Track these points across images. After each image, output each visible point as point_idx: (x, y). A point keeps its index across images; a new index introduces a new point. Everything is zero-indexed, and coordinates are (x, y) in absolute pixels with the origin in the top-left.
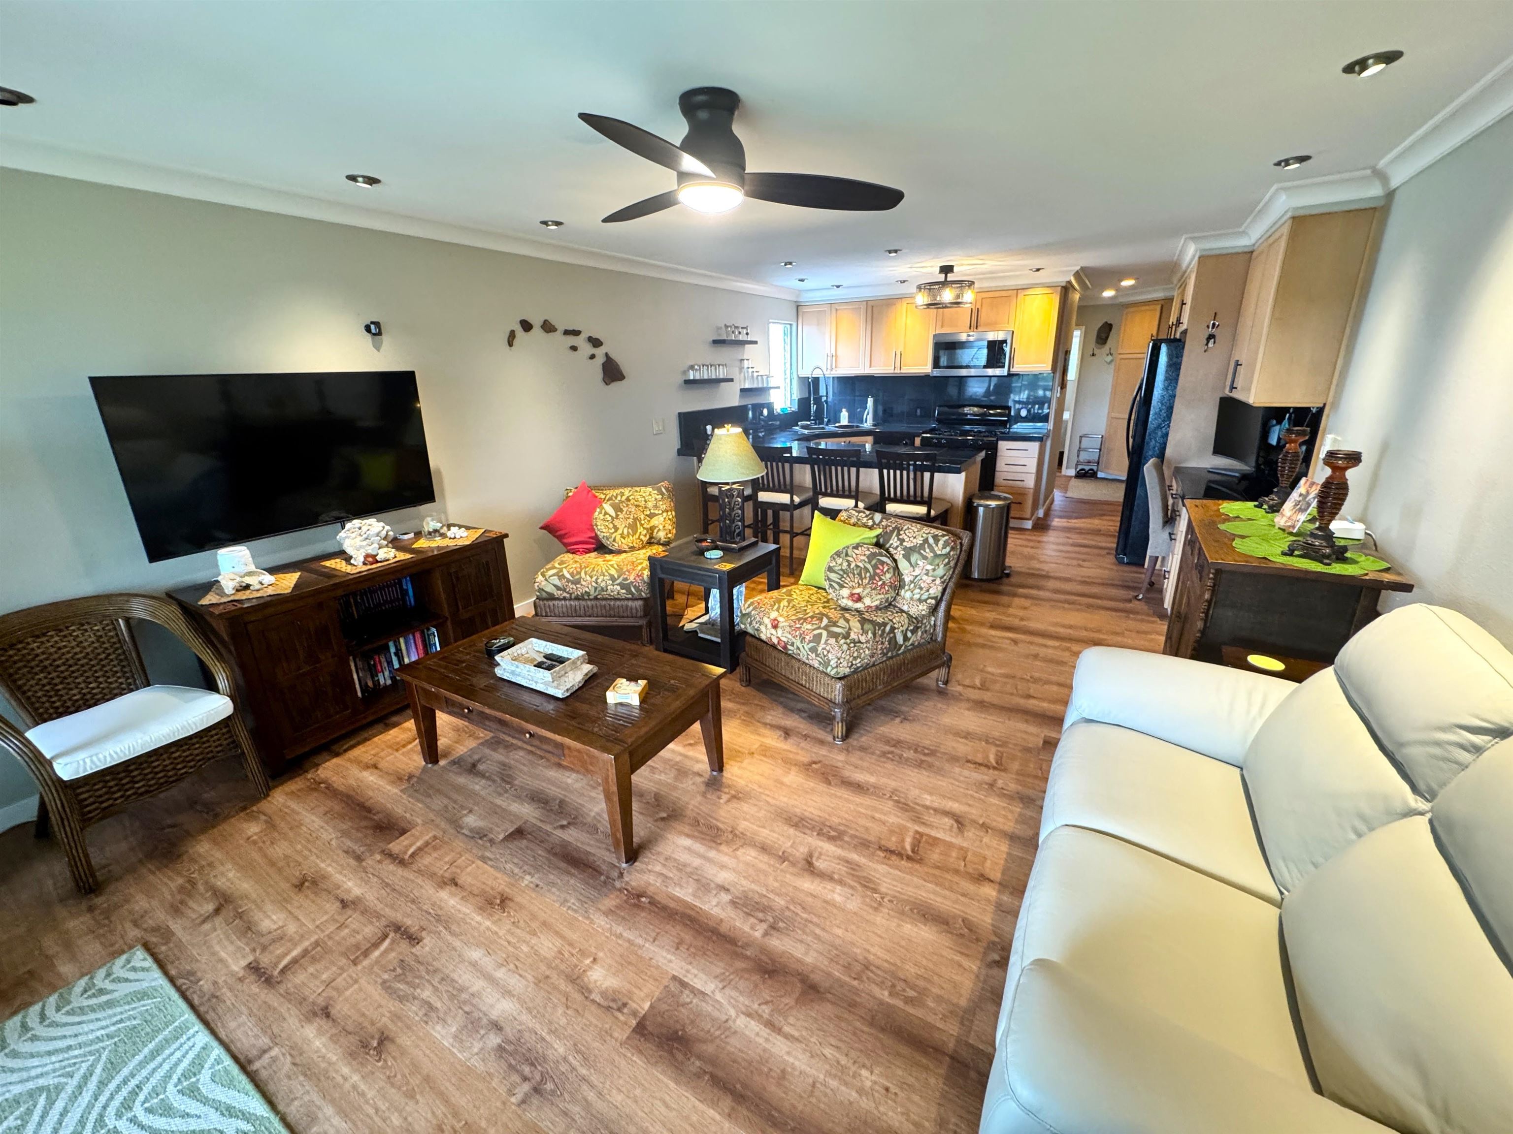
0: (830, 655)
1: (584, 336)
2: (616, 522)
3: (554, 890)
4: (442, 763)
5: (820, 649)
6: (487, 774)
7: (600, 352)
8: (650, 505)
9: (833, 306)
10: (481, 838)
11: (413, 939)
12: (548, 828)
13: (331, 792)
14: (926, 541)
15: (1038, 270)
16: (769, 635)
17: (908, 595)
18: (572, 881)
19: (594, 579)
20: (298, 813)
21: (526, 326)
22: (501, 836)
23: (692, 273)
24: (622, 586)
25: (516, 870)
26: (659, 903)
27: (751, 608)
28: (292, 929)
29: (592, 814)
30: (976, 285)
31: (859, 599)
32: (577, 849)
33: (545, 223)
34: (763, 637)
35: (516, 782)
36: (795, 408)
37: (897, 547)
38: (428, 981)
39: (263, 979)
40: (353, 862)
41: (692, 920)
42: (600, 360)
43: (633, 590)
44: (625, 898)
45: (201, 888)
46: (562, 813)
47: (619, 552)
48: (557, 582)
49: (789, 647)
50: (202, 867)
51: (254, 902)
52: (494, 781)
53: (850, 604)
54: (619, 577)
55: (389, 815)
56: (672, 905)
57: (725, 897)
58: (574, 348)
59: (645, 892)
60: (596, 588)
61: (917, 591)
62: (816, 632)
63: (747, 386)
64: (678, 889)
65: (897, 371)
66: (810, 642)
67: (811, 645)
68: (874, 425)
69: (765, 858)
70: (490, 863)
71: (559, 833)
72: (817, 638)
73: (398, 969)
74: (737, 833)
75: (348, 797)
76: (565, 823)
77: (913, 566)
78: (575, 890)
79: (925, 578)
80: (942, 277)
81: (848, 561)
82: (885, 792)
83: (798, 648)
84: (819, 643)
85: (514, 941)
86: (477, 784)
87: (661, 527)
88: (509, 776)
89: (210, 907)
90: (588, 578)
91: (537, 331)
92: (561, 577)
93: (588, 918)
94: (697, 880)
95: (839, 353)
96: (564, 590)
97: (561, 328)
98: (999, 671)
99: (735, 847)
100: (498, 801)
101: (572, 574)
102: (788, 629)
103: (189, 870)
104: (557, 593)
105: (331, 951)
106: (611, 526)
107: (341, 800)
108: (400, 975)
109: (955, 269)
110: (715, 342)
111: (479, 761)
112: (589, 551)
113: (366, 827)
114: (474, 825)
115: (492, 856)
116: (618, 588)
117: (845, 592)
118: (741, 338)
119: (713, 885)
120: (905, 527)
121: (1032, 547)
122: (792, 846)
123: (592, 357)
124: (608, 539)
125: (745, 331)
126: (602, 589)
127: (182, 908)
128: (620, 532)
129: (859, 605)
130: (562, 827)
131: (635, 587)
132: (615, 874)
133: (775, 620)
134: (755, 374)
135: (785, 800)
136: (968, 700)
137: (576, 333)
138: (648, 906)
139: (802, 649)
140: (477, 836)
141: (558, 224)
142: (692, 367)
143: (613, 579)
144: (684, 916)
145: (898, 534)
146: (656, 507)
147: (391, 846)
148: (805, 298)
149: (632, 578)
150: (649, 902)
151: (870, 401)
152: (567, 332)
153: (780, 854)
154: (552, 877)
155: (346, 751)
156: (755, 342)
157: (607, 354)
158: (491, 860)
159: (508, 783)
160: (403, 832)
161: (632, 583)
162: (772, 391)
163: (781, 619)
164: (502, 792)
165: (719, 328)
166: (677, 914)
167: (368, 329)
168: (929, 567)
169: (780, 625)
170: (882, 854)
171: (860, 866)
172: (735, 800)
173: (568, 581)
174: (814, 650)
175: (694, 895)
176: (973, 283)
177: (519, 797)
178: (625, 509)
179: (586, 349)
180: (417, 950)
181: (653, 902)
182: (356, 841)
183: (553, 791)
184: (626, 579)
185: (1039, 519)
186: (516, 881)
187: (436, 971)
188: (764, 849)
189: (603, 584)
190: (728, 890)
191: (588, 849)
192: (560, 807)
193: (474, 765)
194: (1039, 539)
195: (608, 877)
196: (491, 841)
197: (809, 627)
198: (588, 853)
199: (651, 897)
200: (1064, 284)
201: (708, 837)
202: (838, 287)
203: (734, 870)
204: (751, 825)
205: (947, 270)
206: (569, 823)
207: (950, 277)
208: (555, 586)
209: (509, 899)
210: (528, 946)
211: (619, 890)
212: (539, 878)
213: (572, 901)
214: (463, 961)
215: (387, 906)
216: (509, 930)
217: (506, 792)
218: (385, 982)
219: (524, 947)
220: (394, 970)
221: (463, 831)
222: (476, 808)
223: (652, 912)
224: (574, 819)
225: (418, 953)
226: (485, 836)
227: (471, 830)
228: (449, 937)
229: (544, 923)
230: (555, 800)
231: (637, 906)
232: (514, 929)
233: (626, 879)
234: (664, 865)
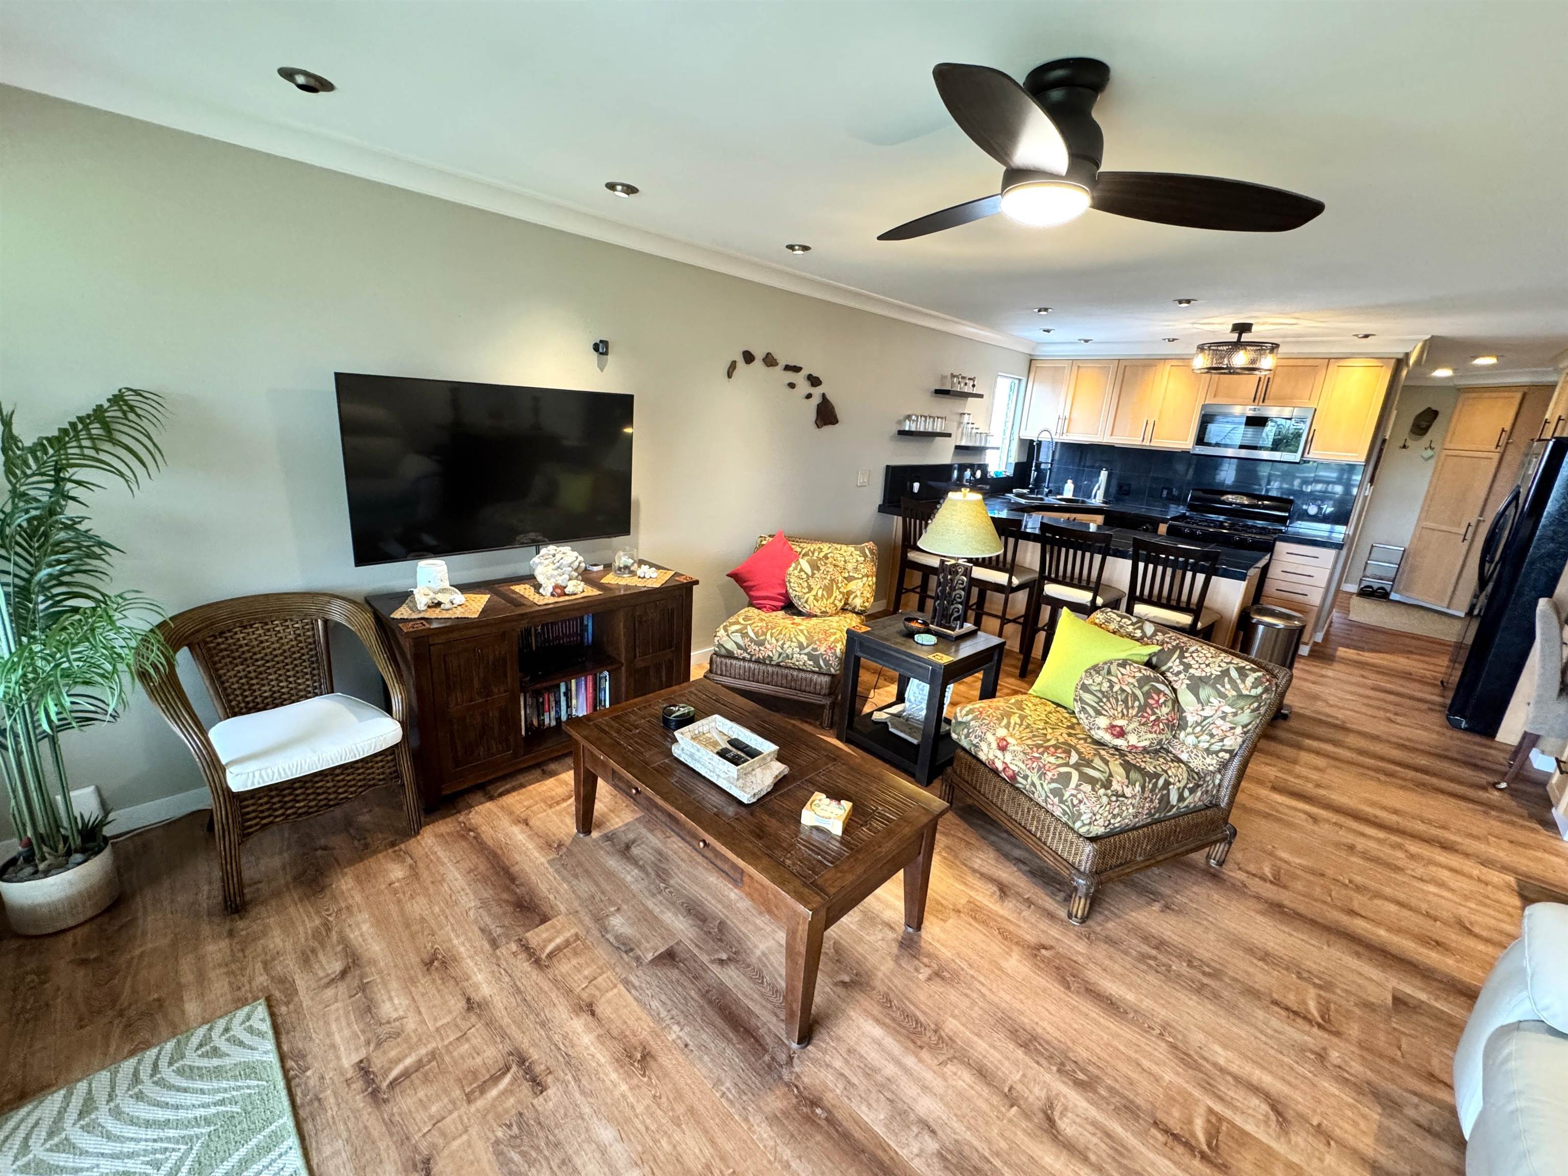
0: (1081, 805)
1: (804, 373)
2: (811, 581)
3: (706, 1058)
4: (595, 834)
5: (1067, 795)
6: (641, 863)
7: (817, 392)
8: (850, 566)
9: (1076, 363)
10: (626, 952)
11: (538, 1085)
12: (704, 958)
13: (480, 846)
14: (1226, 673)
15: (1366, 336)
16: (991, 757)
17: (1191, 740)
18: (729, 1051)
19: (780, 643)
20: (443, 864)
21: (749, 357)
22: (650, 956)
23: (927, 315)
24: (810, 656)
25: (663, 1014)
26: (841, 1125)
27: (970, 717)
28: (411, 1024)
29: (758, 953)
30: (1281, 350)
31: (1122, 734)
32: (737, 1001)
33: (791, 247)
34: (982, 756)
35: (672, 882)
36: (1010, 472)
37: (1179, 673)
38: (547, 1159)
39: (370, 1090)
40: (487, 946)
42: (816, 400)
43: (822, 663)
44: (794, 1101)
45: (334, 936)
46: (721, 940)
47: (810, 616)
48: (738, 638)
49: (1020, 779)
50: (340, 910)
51: (380, 972)
52: (647, 874)
53: (1107, 738)
54: (808, 646)
55: (532, 892)
56: (857, 1134)
57: (932, 1145)
58: (792, 386)
59: (821, 1099)
60: (780, 654)
61: (1205, 737)
62: (1063, 770)
63: (963, 443)
64: (864, 1108)
65: (1147, 443)
66: (1052, 781)
67: (1054, 785)
68: (1104, 502)
69: (985, 1091)
70: (633, 991)
71: (715, 968)
72: (1065, 779)
73: (515, 1127)
74: (943, 1034)
75: (495, 855)
76: (724, 956)
77: (1202, 704)
78: (732, 1068)
79: (1219, 722)
80: (1234, 337)
81: (1110, 681)
82: (1152, 1024)
83: (1033, 784)
84: (1067, 785)
85: (653, 1127)
86: (629, 873)
87: (858, 593)
88: (665, 871)
89: (337, 966)
90: (774, 641)
91: (758, 364)
92: (745, 635)
93: (746, 1120)
94: (891, 1101)
95: (1074, 416)
96: (745, 650)
97: (782, 363)
98: (1298, 861)
99: (941, 1059)
100: (650, 904)
101: (756, 634)
102: (1022, 756)
103: (328, 910)
104: (737, 652)
105: (444, 1072)
106: (805, 585)
107: (488, 859)
108: (516, 1137)
109: (1254, 328)
110: (938, 392)
111: (634, 841)
112: (775, 609)
113: (507, 901)
114: (622, 930)
115: (637, 983)
116: (806, 658)
117: (1103, 722)
118: (966, 390)
119: (912, 1117)
120: (1192, 649)
121: (1314, 683)
122: (1021, 1081)
123: (809, 396)
124: (799, 599)
125: (971, 383)
126: (788, 656)
127: (312, 958)
128: (814, 593)
129: (1120, 742)
130: (721, 962)
131: (824, 660)
132: (782, 1057)
133: (1004, 739)
134: (974, 431)
135: (1008, 998)
136: (1258, 898)
137: (797, 369)
138: (823, 1123)
139: (1039, 787)
140: (623, 948)
141: (805, 248)
142: (909, 417)
143: (801, 647)
145: (1181, 657)
146: (856, 569)
147: (528, 935)
148: (1039, 352)
149: (822, 650)
150: (826, 1119)
151: (1104, 474)
152: (788, 368)
153: (1006, 1090)
154: (704, 1036)
155: (501, 795)
156: (981, 396)
157: (824, 395)
158: (635, 988)
159: (664, 881)
160: (544, 919)
161: (822, 655)
162: (988, 451)
163: (1009, 739)
164: (655, 891)
165: (943, 378)
166: (863, 1151)
167: (596, 347)
168: (1228, 709)
169: (1010, 748)
170: (1161, 1137)
171: (1129, 1151)
172: (938, 980)
173: (752, 640)
174: (1057, 793)
175: (886, 1126)
176: (1277, 346)
177: (673, 904)
178: (822, 568)
179: (804, 387)
180: (538, 1101)
181: (831, 1120)
182: (495, 917)
183: (713, 906)
184: (815, 650)
185: (1315, 644)
186: (663, 1029)
187: (557, 1145)
188: (983, 1073)
189: (789, 651)
190: (933, 1132)
191: (751, 1005)
192: (720, 931)
193: (628, 847)
194: (1324, 672)
195: (773, 1059)
196: (638, 959)
197: (1052, 759)
198: (750, 1012)
199: (829, 1112)
200: (1401, 356)
201: (903, 1031)
202: (1086, 341)
203: (941, 1100)
204: (962, 1028)
205: (1242, 328)
206: (729, 959)
207: (1246, 337)
208: (736, 643)
209: (652, 1057)
210: (670, 1143)
211: (788, 1085)
212: (689, 1034)
213: (728, 1084)
214: (590, 1140)
215: (514, 1022)
216: (648, 1107)
217: (660, 892)
218: (497, 1142)
219: (664, 1142)
220: (509, 1126)
221: (608, 936)
222: (625, 907)
223: (829, 1137)
224: (735, 953)
225: (539, 1108)
226: (632, 950)
227: (617, 937)
228: (577, 1095)
229: (691, 1110)
230: (714, 919)
231: (810, 1119)
232: (654, 1107)
233: (797, 1069)
234: (847, 1062)
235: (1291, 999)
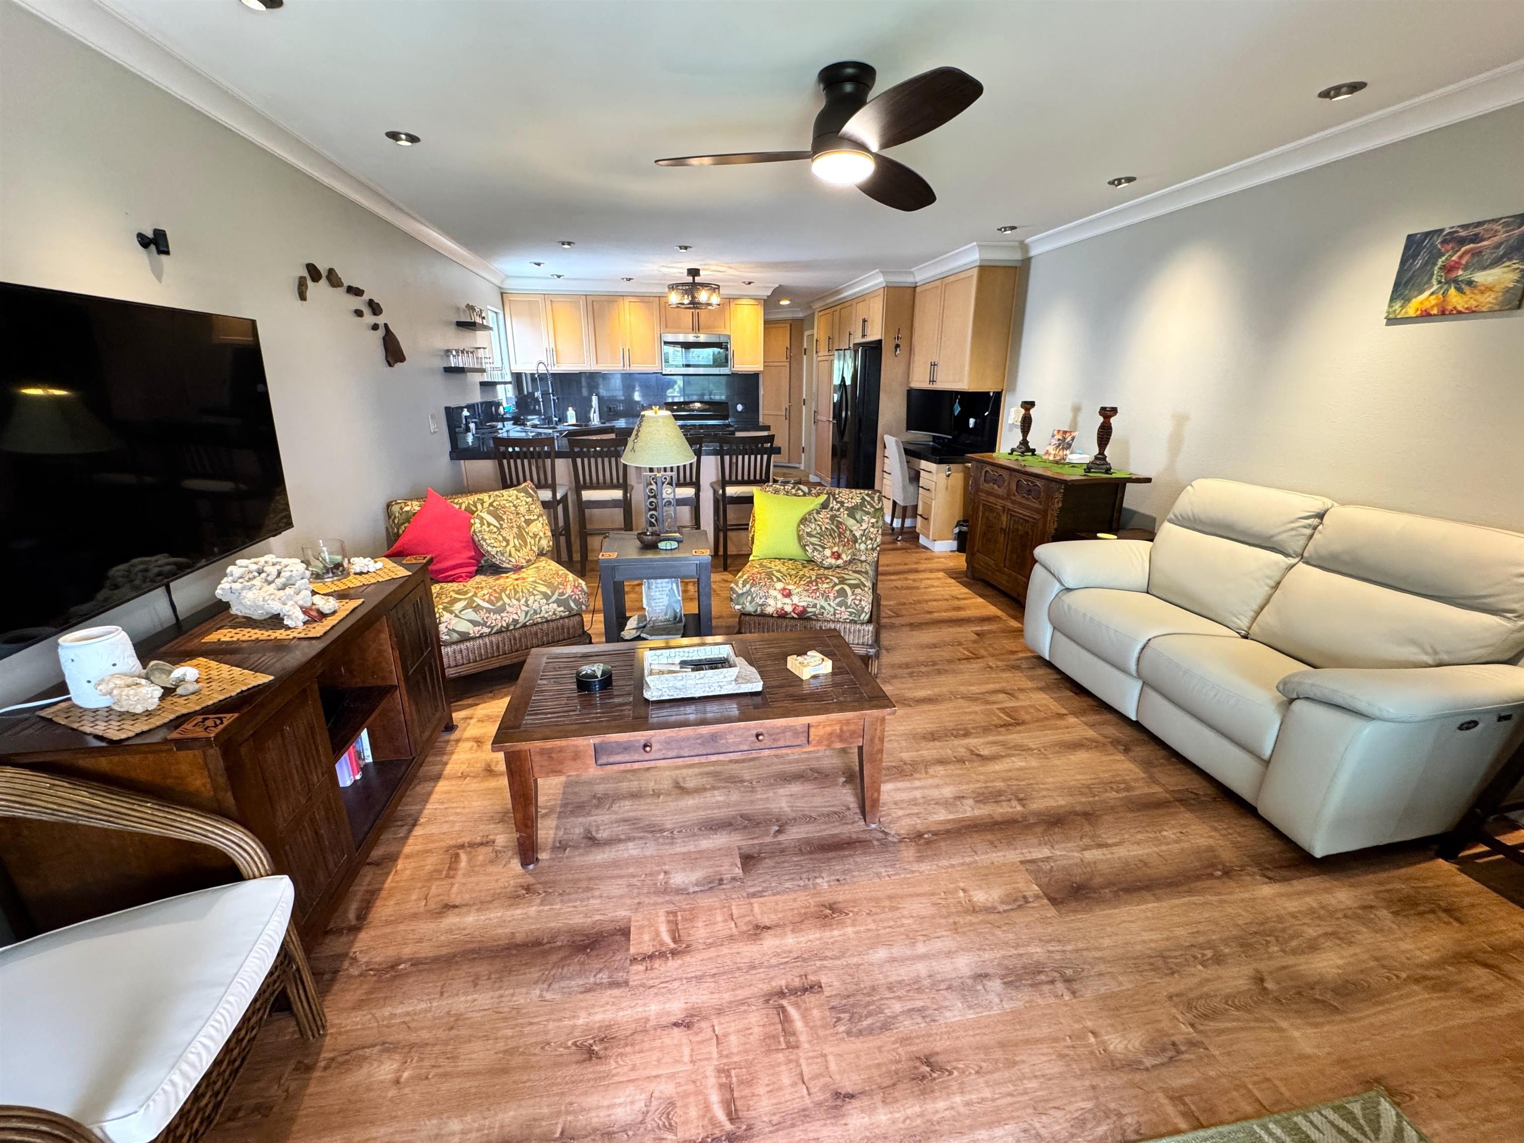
0: (863, 603)
1: (366, 297)
2: (503, 533)
3: (855, 874)
4: (543, 856)
5: (849, 602)
6: (623, 837)
7: (380, 322)
8: (522, 510)
9: (549, 297)
10: (720, 884)
11: (813, 988)
12: (768, 840)
14: (863, 499)
15: (750, 283)
16: (779, 605)
17: (863, 547)
18: (858, 860)
19: (523, 601)
20: (426, 1011)
21: (314, 273)
22: (738, 871)
24: (559, 602)
25: (802, 883)
26: (939, 831)
27: (748, 586)
28: (667, 1089)
29: (787, 809)
31: (839, 557)
34: (769, 610)
35: (669, 826)
37: (839, 510)
38: (882, 999)
40: (616, 992)
41: (975, 826)
42: (382, 332)
43: (572, 605)
44: (913, 844)
46: (758, 824)
47: (518, 569)
48: (470, 614)
49: (809, 610)
52: (641, 838)
53: (833, 561)
54: (553, 594)
55: (572, 932)
56: (948, 826)
57: (970, 802)
58: (358, 313)
59: (919, 831)
60: (527, 613)
61: (869, 542)
62: (837, 588)
63: (484, 379)
64: (935, 816)
65: (628, 368)
66: (835, 598)
67: (838, 600)
69: (951, 767)
70: (766, 894)
71: (781, 838)
72: (842, 593)
73: (842, 1015)
74: (908, 762)
75: (474, 951)
76: (775, 828)
77: (860, 522)
78: (871, 863)
79: (872, 530)
81: (818, 525)
82: (948, 696)
83: (822, 607)
84: (846, 595)
85: (891, 923)
86: (627, 849)
87: (541, 534)
88: (652, 825)
90: (515, 602)
91: (323, 282)
92: (477, 608)
93: (913, 872)
94: (937, 803)
95: (559, 347)
96: (484, 624)
97: (346, 284)
99: (924, 771)
100: (678, 849)
101: (489, 601)
102: (805, 593)
104: (473, 631)
105: (750, 1064)
106: (500, 538)
107: (473, 959)
108: (851, 1018)
109: (701, 273)
110: (458, 324)
111: (588, 831)
112: (471, 576)
113: (565, 958)
114: (693, 879)
115: (760, 889)
116: (555, 606)
117: (828, 552)
118: (479, 321)
119: (950, 800)
120: (837, 492)
122: (953, 752)
123: (375, 327)
124: (502, 555)
125: (480, 314)
126: (535, 612)
128: (512, 544)
129: (840, 562)
130: (779, 832)
131: (575, 601)
132: (880, 835)
133: (784, 589)
134: (491, 365)
137: (359, 292)
138: (935, 838)
139: (827, 607)
140: (714, 885)
141: (413, 139)
142: (447, 352)
143: (546, 597)
144: (968, 827)
145: (835, 499)
146: (529, 511)
147: (632, 950)
148: (508, 285)
149: (569, 591)
150: (933, 835)
151: (595, 399)
152: (351, 290)
153: (955, 759)
154: (838, 867)
156: (491, 329)
157: (386, 326)
158: (762, 891)
159: (662, 831)
160: (625, 932)
161: (570, 596)
162: (498, 387)
163: (790, 587)
164: (668, 841)
165: (459, 308)
166: (960, 829)
167: (144, 242)
168: (873, 520)
169: (794, 592)
170: (1003, 729)
171: (1004, 742)
173: (489, 611)
174: (842, 604)
175: (950, 813)
177: (694, 835)
178: (505, 517)
179: (368, 314)
180: (827, 992)
181: (935, 834)
182: (578, 975)
184: (562, 594)
186: (815, 888)
187: (874, 989)
188: (941, 762)
189: (536, 606)
190: (963, 797)
191: (827, 832)
192: (749, 820)
193: (593, 838)
195: (878, 840)
196: (733, 880)
197: (825, 586)
198: (833, 836)
199: (929, 832)
200: (765, 298)
201: (898, 776)
202: (559, 277)
203: (947, 784)
204: (910, 754)
205: (694, 272)
206: (780, 826)
208: (471, 621)
209: (835, 903)
210: (907, 918)
211: (900, 842)
212: (829, 876)
213: (883, 870)
214: (881, 966)
215: (733, 990)
216: (874, 921)
217: (673, 838)
218: (849, 1033)
219: (905, 921)
220: (839, 1019)
221: (691, 890)
222: (667, 868)
223: (944, 839)
224: (778, 821)
225: (834, 993)
226: (721, 880)
227: (697, 885)
228: (837, 962)
229: (890, 898)
230: (734, 818)
231: (928, 842)
232: (876, 917)
233: (893, 832)
234: (901, 809)
235: (960, 655)
